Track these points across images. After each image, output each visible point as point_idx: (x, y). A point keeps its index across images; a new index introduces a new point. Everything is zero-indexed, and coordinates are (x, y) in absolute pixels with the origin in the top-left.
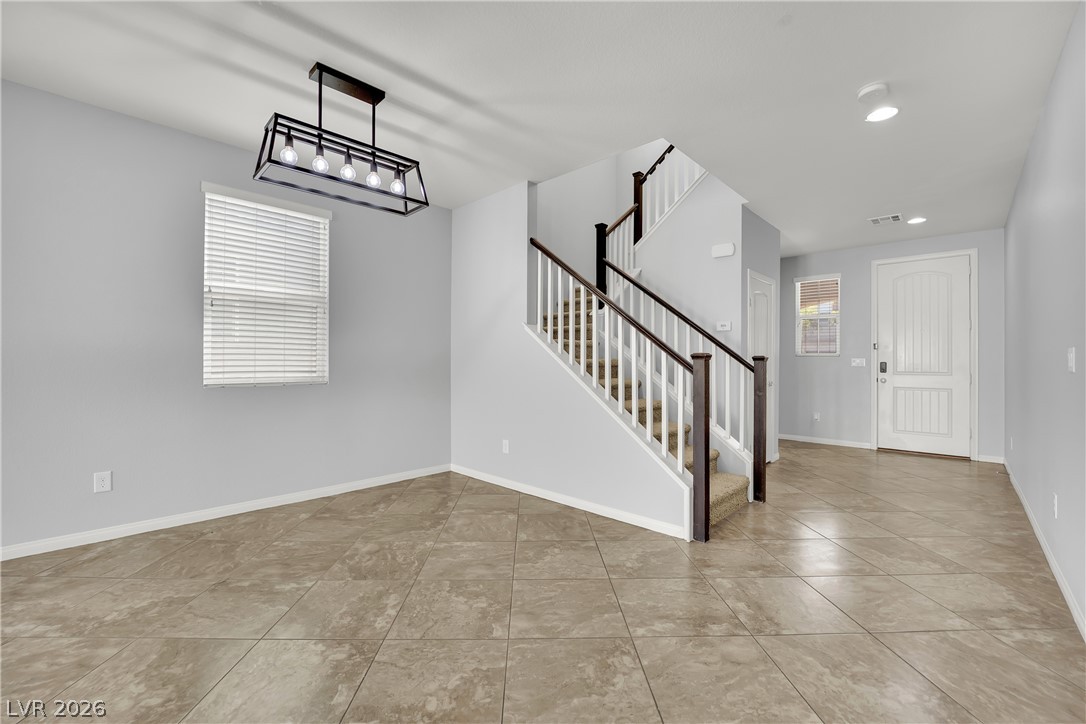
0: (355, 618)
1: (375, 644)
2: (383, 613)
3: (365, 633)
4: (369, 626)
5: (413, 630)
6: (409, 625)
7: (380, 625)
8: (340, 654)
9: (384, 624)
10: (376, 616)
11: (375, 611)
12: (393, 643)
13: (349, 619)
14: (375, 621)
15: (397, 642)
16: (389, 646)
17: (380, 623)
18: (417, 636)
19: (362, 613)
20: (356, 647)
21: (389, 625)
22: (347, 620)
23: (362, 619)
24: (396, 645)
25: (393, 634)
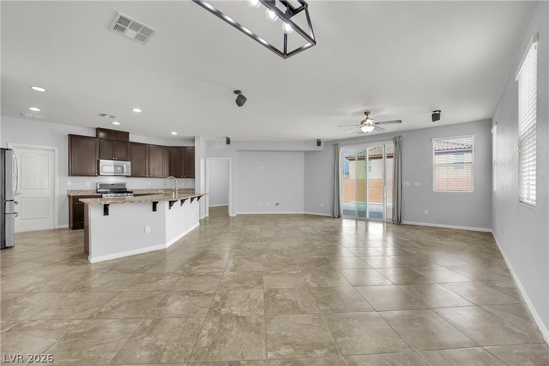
0: (224, 328)
1: (210, 315)
2: (209, 331)
3: (216, 319)
4: (215, 323)
5: (192, 322)
6: (194, 324)
7: (209, 324)
8: (224, 311)
9: (207, 325)
10: (213, 329)
11: (214, 333)
12: (202, 316)
13: (227, 327)
14: (213, 326)
15: (200, 316)
16: (203, 314)
17: (210, 325)
18: (190, 319)
19: (222, 331)
20: (218, 313)
21: (205, 324)
22: (228, 326)
23: (221, 327)
24: (200, 315)
25: (202, 319)
